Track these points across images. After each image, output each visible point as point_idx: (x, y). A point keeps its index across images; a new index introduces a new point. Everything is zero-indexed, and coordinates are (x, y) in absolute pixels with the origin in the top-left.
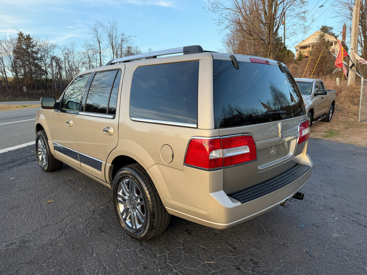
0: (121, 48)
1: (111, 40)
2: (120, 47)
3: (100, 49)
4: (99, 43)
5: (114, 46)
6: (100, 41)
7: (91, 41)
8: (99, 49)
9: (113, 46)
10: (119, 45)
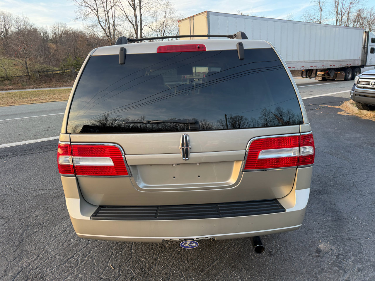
0: (349, 13)
1: (337, 5)
2: (347, 12)
3: (321, 18)
4: (321, 12)
5: (339, 12)
6: (322, 8)
7: (311, 10)
8: (319, 18)
9: (337, 13)
10: (346, 9)
